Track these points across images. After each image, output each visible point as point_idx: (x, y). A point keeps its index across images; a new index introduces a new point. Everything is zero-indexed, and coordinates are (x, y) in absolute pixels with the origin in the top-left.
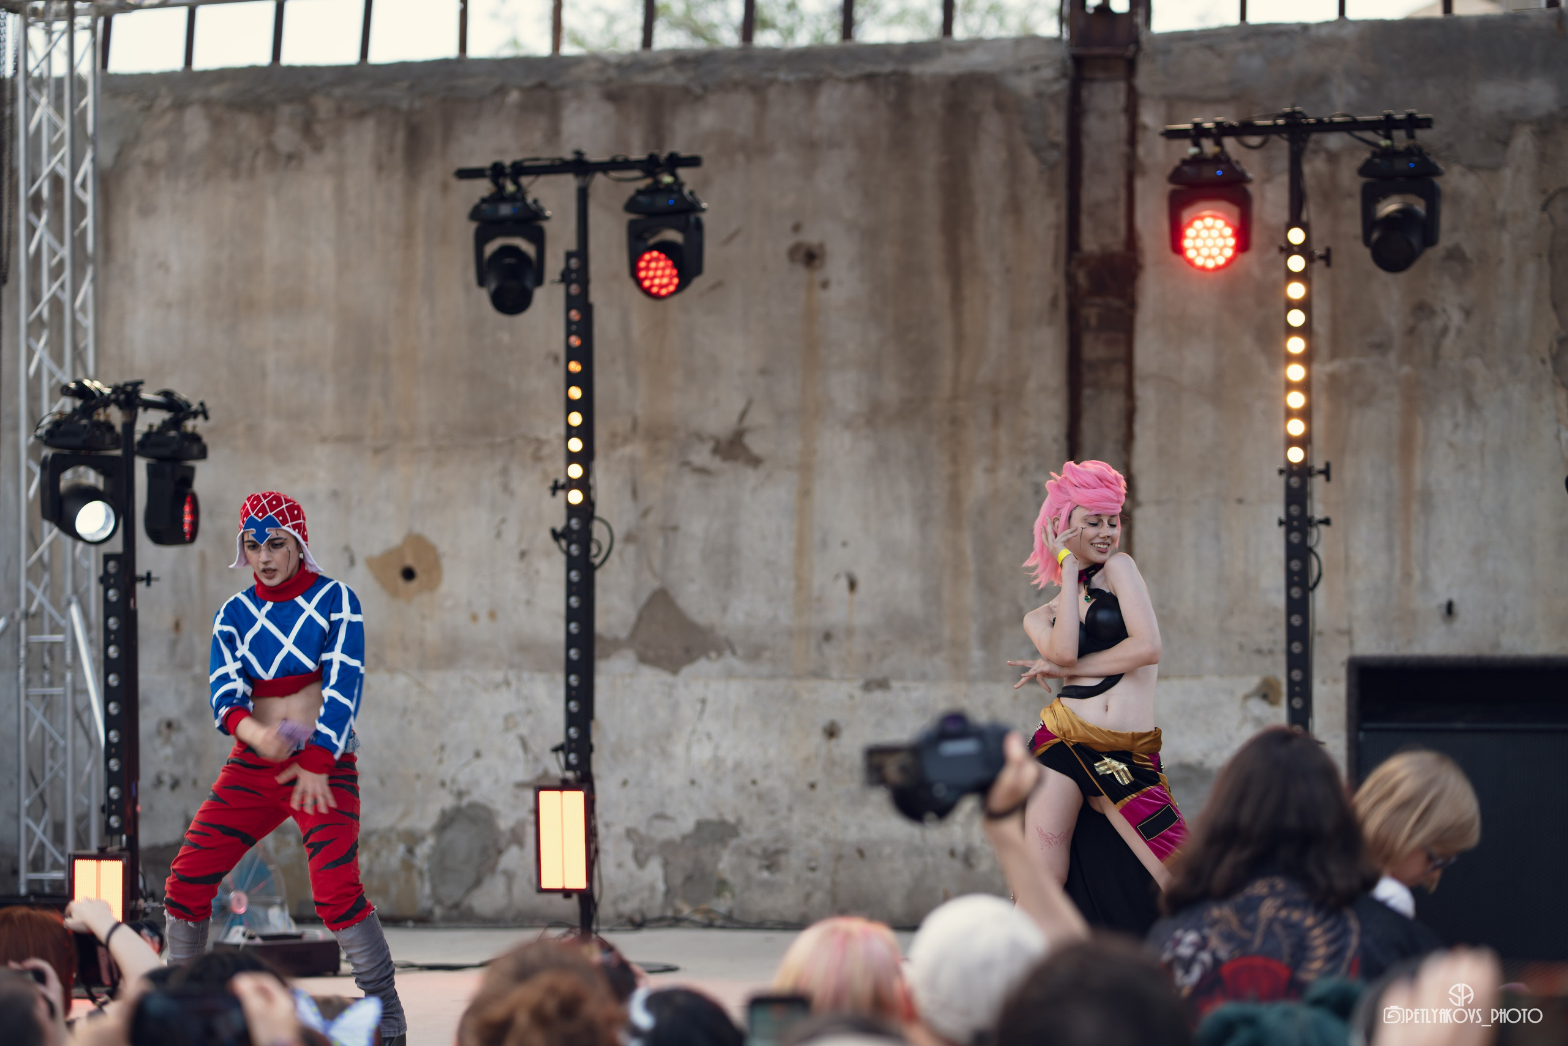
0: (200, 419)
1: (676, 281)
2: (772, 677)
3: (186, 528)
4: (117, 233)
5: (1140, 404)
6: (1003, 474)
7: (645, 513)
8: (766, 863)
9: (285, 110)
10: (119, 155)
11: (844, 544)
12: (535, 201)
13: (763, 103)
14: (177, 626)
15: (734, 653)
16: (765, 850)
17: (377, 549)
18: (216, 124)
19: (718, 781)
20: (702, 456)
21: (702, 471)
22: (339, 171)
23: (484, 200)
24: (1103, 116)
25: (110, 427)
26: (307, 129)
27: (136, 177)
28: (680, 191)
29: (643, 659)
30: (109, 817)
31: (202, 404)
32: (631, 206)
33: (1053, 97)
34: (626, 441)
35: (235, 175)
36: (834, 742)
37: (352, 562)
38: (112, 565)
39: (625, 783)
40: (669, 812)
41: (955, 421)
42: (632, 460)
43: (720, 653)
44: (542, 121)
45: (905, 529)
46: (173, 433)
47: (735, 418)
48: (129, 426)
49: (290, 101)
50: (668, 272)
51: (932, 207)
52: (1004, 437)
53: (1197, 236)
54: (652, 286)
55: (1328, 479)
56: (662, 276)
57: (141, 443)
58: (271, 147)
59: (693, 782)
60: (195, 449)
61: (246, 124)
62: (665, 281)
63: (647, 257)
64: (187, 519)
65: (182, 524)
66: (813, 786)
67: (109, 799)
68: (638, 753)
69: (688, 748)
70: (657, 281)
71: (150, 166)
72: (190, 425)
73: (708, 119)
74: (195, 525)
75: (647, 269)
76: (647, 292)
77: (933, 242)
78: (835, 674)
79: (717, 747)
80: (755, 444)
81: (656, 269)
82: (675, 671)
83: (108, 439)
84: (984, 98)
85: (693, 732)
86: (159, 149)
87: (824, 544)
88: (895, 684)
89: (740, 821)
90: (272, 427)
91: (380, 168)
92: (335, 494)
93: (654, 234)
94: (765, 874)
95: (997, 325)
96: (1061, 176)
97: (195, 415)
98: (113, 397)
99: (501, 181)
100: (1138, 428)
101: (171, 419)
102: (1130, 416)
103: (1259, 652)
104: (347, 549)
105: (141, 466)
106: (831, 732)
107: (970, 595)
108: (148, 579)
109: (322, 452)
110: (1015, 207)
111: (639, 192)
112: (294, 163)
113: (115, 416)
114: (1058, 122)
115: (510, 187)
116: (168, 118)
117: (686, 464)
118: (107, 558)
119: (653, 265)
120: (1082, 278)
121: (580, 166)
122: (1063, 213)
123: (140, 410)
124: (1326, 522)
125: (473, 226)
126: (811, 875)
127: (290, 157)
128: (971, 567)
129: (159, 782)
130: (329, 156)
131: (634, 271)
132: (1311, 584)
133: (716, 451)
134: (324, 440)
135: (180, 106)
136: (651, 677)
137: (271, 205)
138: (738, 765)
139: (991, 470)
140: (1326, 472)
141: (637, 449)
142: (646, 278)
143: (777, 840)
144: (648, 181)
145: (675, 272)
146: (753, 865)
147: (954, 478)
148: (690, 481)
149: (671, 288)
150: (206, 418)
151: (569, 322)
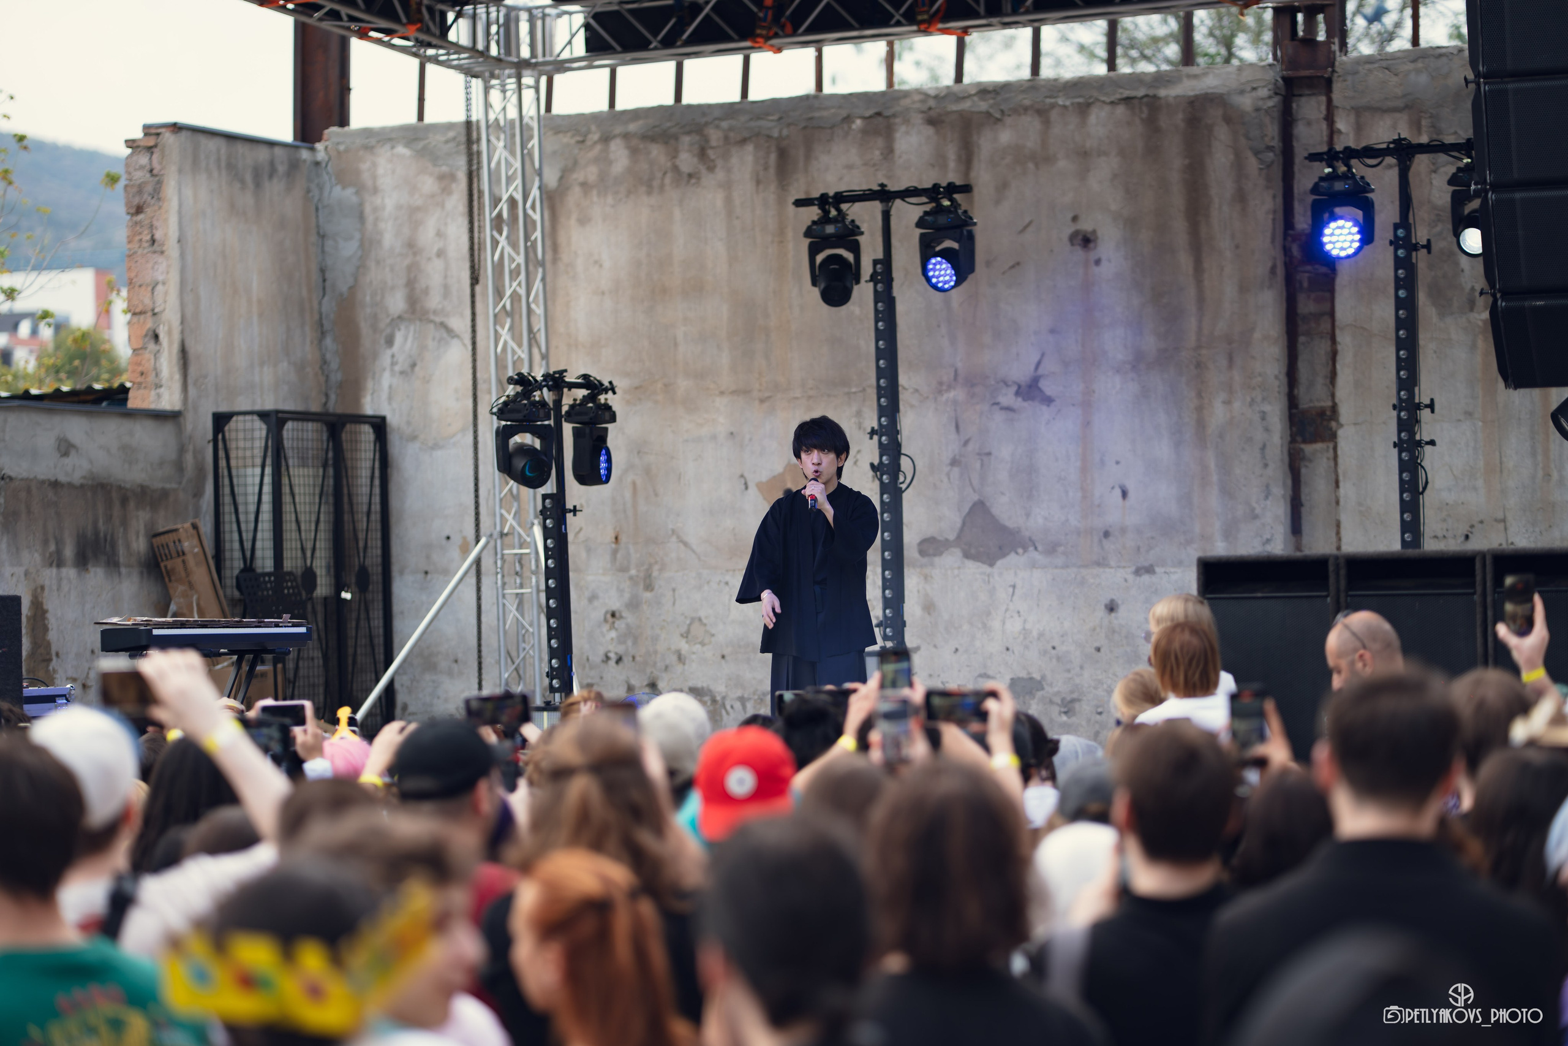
0: (610, 393)
1: (954, 278)
2: (1066, 566)
3: (602, 472)
4: (562, 239)
5: (1339, 348)
6: (1237, 405)
7: (966, 443)
8: (1063, 710)
9: (686, 140)
10: (561, 178)
11: (1118, 463)
12: (853, 221)
13: (1047, 123)
14: (616, 538)
15: (1036, 548)
16: (1063, 700)
17: (764, 476)
18: (634, 152)
19: (1027, 647)
20: (1008, 397)
21: (1008, 409)
22: (727, 186)
23: (814, 223)
24: (1309, 124)
25: (543, 403)
26: (702, 154)
27: (575, 195)
28: (956, 211)
29: (967, 555)
30: (552, 681)
31: (611, 383)
32: (920, 224)
33: (1266, 111)
34: (950, 387)
35: (649, 193)
36: (1113, 615)
37: (747, 488)
38: (548, 501)
39: (957, 650)
40: (990, 673)
41: (1199, 365)
42: (955, 402)
43: (1025, 550)
44: (880, 142)
45: (1163, 450)
46: (590, 405)
47: (1032, 368)
48: (558, 403)
49: (689, 133)
50: (948, 272)
51: (1178, 200)
52: (1237, 376)
53: (1332, 235)
54: (939, 282)
55: (1433, 411)
56: (945, 275)
57: (566, 412)
58: (676, 169)
59: (1008, 649)
60: (607, 415)
61: (657, 151)
62: (947, 278)
63: (933, 261)
64: (603, 465)
65: (600, 470)
66: (1098, 650)
67: (551, 667)
68: (966, 627)
69: (1004, 623)
70: (941, 279)
71: (585, 185)
72: (602, 398)
73: (1005, 136)
74: (609, 469)
75: (934, 270)
76: (935, 287)
77: (1179, 226)
78: (1112, 563)
79: (1025, 621)
80: (1048, 387)
81: (940, 270)
82: (991, 565)
83: (542, 413)
84: (1215, 114)
85: (1007, 610)
86: (591, 173)
87: (1102, 462)
88: (1157, 569)
89: (1043, 677)
90: (683, 385)
91: (758, 182)
92: (732, 433)
93: (939, 244)
94: (1064, 718)
95: (1230, 290)
96: (1277, 172)
97: (606, 391)
98: (544, 383)
99: (827, 207)
100: (1338, 367)
101: (589, 394)
102: (1334, 355)
103: (1436, 537)
104: (742, 476)
105: (568, 429)
106: (1111, 608)
107: (1214, 500)
108: (575, 511)
109: (721, 402)
110: (1241, 197)
111: (926, 213)
112: (693, 181)
113: (547, 395)
114: (1272, 131)
115: (833, 213)
116: (598, 147)
117: (997, 404)
118: (545, 497)
119: (938, 267)
120: (1295, 251)
121: (884, 195)
122: (1280, 200)
123: (565, 390)
124: (1432, 443)
125: (808, 241)
126: (1098, 717)
127: (690, 176)
128: (1215, 478)
129: (608, 658)
130: (720, 175)
131: (925, 271)
132: (1421, 489)
133: (1017, 394)
134: (722, 393)
135: (606, 139)
136: (974, 569)
137: (677, 213)
138: (1041, 635)
139: (1228, 403)
140: (1431, 406)
141: (958, 394)
142: (933, 276)
143: (1072, 692)
144: (934, 205)
145: (953, 272)
146: (1055, 710)
147: (1200, 409)
148: (999, 416)
149: (952, 283)
150: (614, 393)
151: (876, 310)
